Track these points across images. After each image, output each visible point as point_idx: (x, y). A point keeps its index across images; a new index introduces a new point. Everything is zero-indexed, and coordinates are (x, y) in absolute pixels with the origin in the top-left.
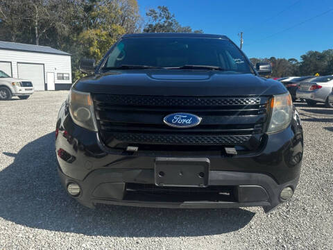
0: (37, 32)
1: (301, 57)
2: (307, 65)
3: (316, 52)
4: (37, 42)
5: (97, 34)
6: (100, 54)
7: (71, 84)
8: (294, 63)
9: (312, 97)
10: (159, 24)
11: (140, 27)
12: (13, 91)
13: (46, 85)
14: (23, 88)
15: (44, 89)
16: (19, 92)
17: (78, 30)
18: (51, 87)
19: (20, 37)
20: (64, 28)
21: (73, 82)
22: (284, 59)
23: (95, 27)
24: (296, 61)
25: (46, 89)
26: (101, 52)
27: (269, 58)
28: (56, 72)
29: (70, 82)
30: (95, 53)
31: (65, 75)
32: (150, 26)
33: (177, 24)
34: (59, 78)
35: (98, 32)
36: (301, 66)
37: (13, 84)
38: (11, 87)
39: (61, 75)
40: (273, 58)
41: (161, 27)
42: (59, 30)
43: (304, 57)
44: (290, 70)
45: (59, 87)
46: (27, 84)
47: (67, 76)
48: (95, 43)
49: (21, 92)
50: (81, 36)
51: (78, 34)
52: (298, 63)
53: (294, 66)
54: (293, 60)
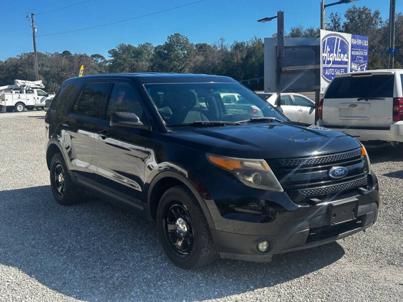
1: (109, 52)
2: (120, 64)
3: (129, 46)
8: (100, 61)
22: (85, 56)
24: (102, 58)
36: (111, 67)
43: (114, 54)
52: (106, 62)
53: (100, 65)
54: (99, 56)
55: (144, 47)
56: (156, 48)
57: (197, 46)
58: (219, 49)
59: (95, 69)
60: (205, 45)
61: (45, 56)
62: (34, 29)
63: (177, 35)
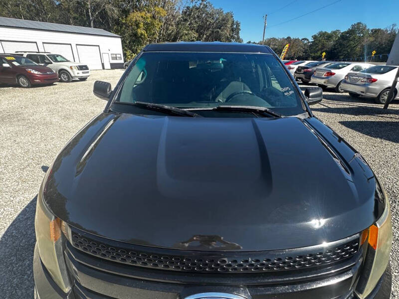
0: (90, 14)
1: (312, 37)
2: (316, 44)
3: (325, 32)
4: (92, 25)
5: (142, 17)
6: (146, 35)
7: (123, 64)
8: (306, 42)
9: (325, 83)
10: (195, 6)
11: (179, 9)
12: (73, 75)
13: (103, 65)
14: (81, 72)
15: (102, 68)
16: (77, 75)
17: (126, 12)
18: (108, 66)
19: (77, 19)
20: (113, 11)
21: (125, 61)
22: (298, 39)
23: (140, 10)
24: (308, 40)
25: (104, 68)
26: (147, 33)
27: (286, 38)
28: (110, 53)
29: (122, 61)
30: (142, 34)
31: (117, 56)
32: (188, 8)
33: (211, 6)
34: (113, 58)
35: (143, 14)
36: (311, 45)
37: (71, 68)
38: (70, 70)
39: (115, 56)
40: (289, 38)
41: (197, 9)
42: (109, 13)
43: (315, 37)
44: (302, 49)
45: (114, 66)
46: (83, 68)
47: (119, 56)
48: (141, 25)
49: (79, 75)
50: (129, 19)
51: (126, 17)
52: (309, 42)
53: (305, 45)
54: (305, 39)
55: (335, 32)
56: (342, 33)
57: (372, 30)
58: (389, 32)
59: (302, 47)
60: (379, 30)
61: (277, 40)
62: (265, 23)
63: (359, 24)
